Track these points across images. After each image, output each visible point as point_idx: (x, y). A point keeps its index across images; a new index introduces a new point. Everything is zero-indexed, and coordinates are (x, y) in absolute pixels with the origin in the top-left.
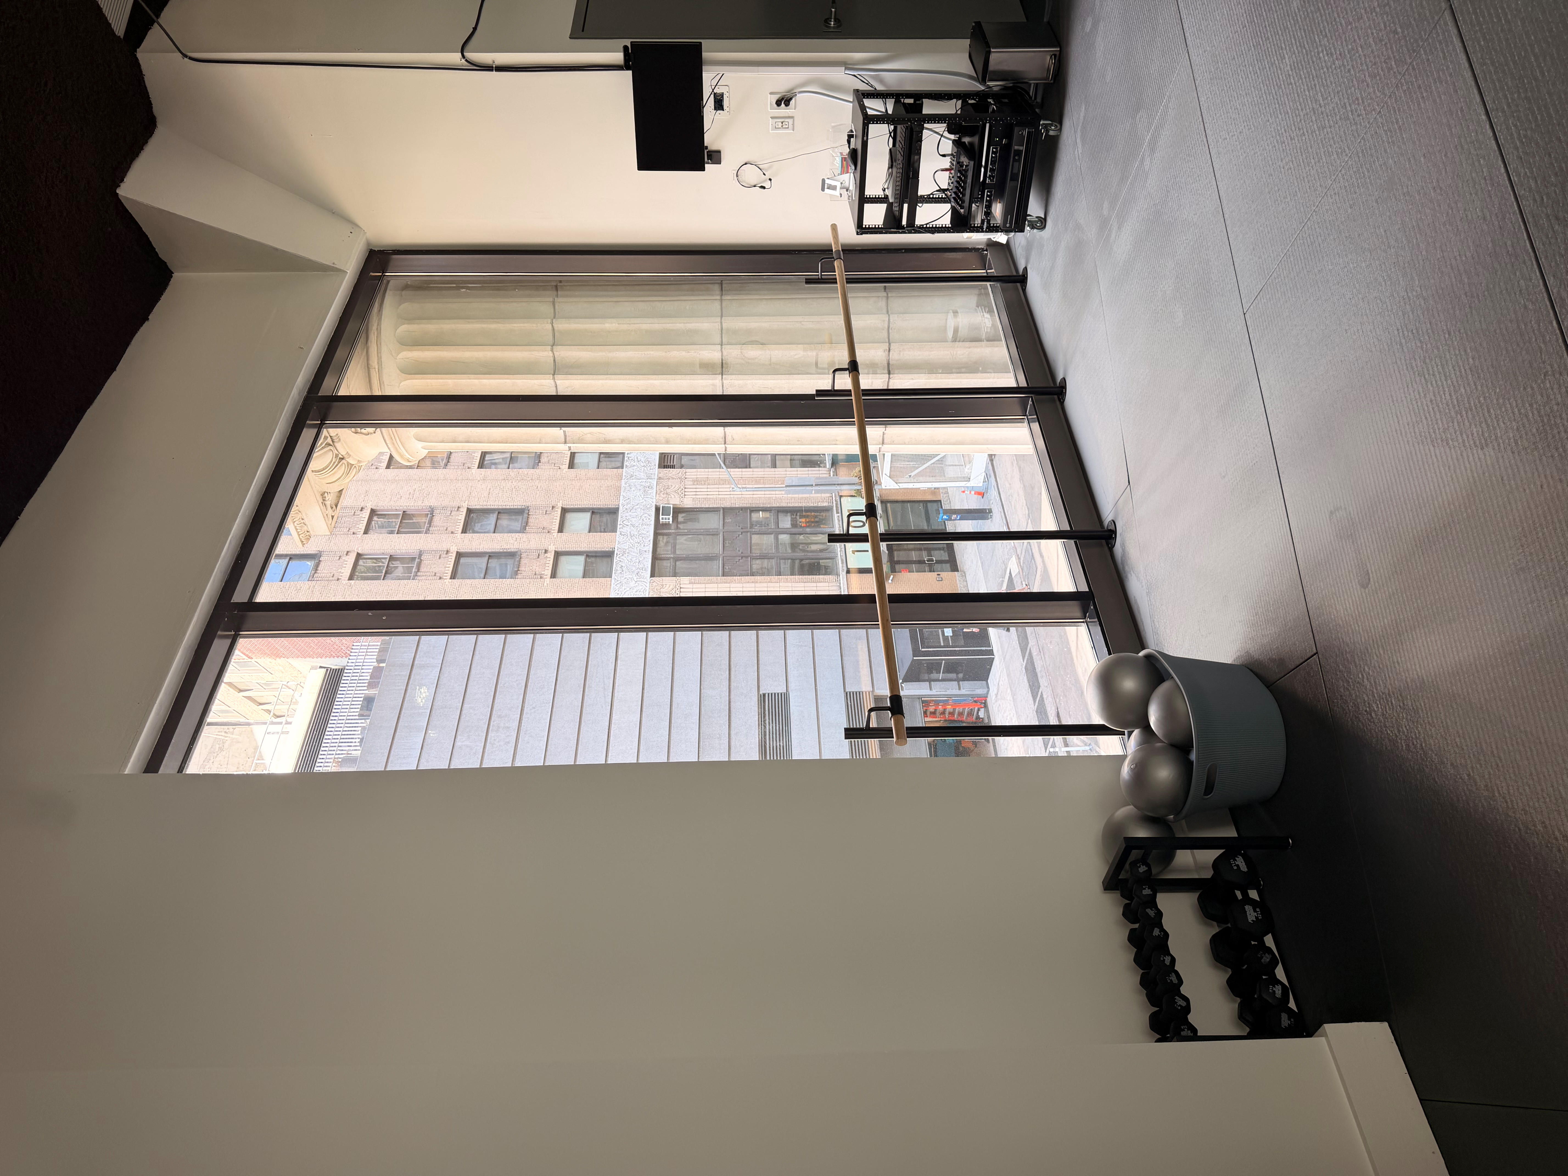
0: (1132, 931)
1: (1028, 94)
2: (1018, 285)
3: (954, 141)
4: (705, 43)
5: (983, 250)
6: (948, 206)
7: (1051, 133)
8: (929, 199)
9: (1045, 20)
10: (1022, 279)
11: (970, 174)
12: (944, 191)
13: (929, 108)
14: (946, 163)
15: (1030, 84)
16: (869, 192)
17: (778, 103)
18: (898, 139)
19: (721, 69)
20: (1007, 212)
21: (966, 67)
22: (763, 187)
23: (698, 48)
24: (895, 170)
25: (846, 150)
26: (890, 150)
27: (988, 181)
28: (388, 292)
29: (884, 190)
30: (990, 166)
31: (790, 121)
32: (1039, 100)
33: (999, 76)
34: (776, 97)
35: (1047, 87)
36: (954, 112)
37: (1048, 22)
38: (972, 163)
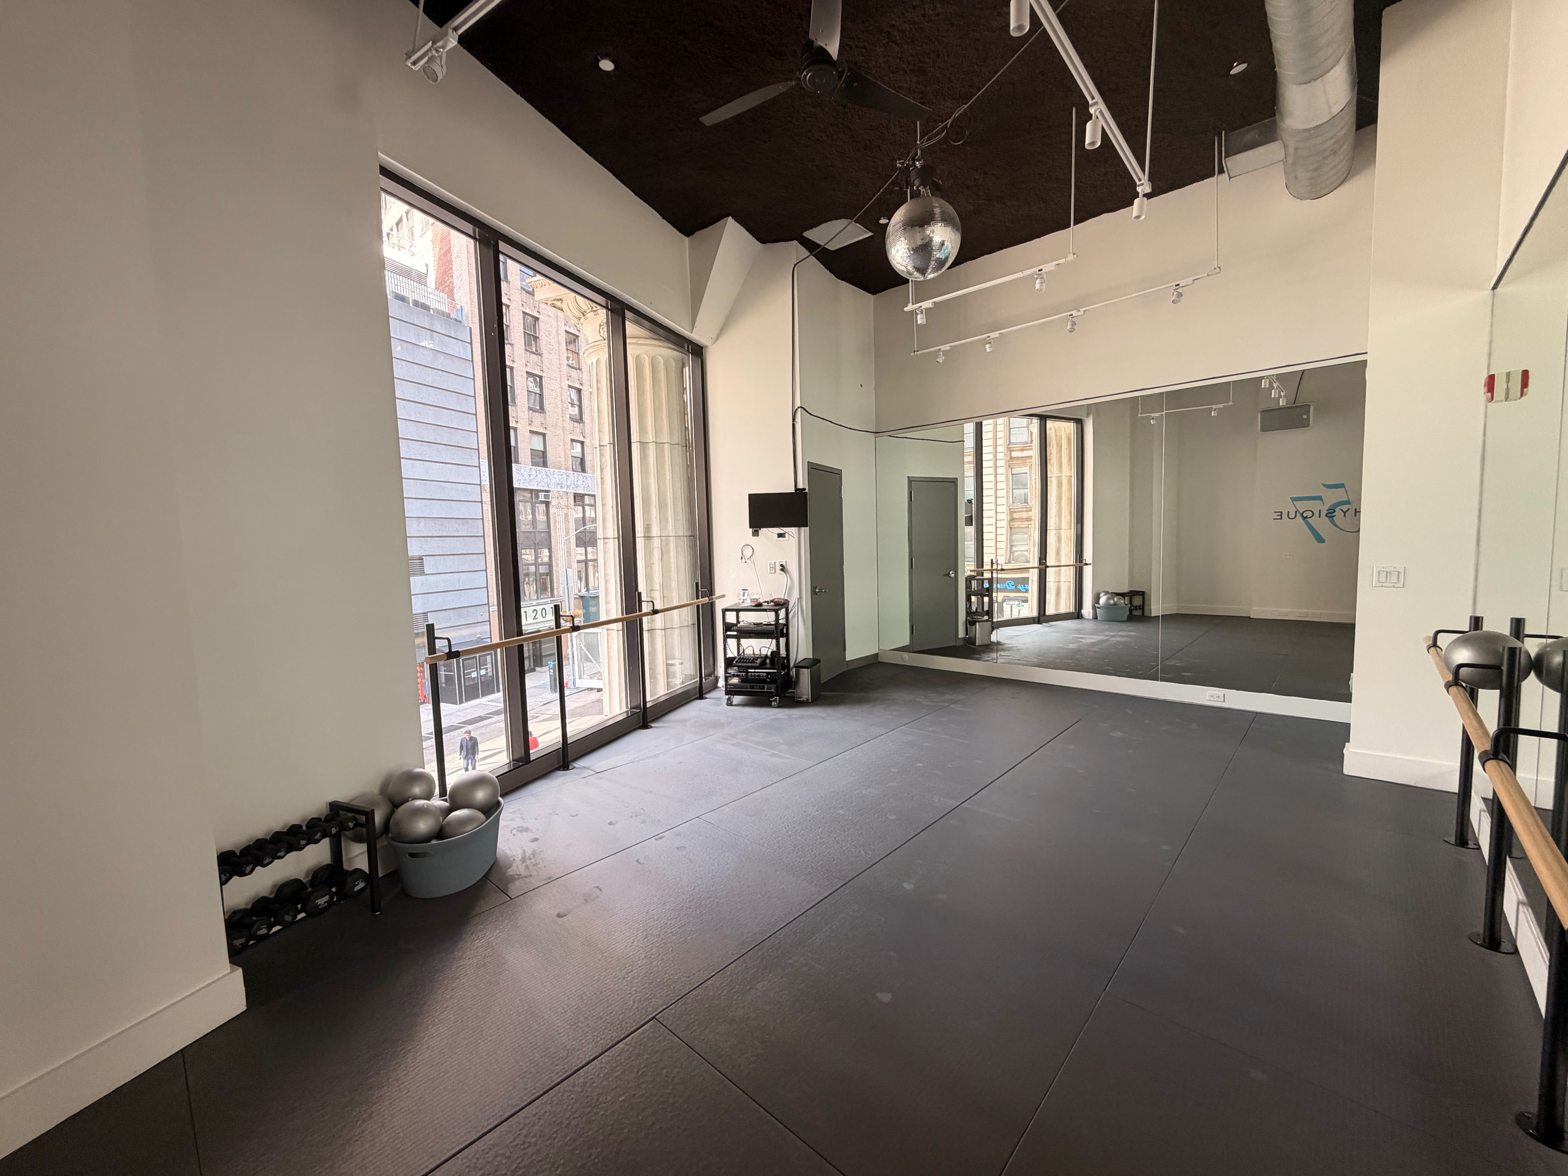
0: (300, 826)
1: (790, 689)
2: (698, 695)
3: (767, 655)
4: (808, 528)
5: (714, 675)
6: (736, 655)
7: (773, 703)
8: (739, 645)
9: (822, 693)
10: (701, 697)
11: (753, 665)
12: (744, 652)
13: (782, 641)
14: (757, 652)
15: (794, 689)
16: (741, 613)
17: (782, 565)
18: (767, 626)
19: (796, 537)
20: (735, 685)
21: (801, 657)
22: (742, 558)
23: (806, 526)
24: (753, 626)
25: (761, 601)
26: (762, 623)
27: (750, 674)
28: (681, 354)
29: (743, 621)
30: (756, 674)
31: (774, 572)
32: (787, 695)
33: (798, 674)
34: (784, 564)
35: (793, 698)
36: (781, 653)
37: (821, 695)
38: (758, 665)
